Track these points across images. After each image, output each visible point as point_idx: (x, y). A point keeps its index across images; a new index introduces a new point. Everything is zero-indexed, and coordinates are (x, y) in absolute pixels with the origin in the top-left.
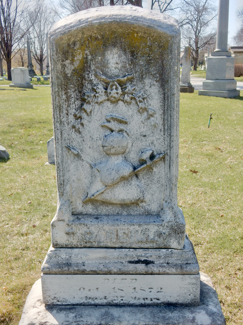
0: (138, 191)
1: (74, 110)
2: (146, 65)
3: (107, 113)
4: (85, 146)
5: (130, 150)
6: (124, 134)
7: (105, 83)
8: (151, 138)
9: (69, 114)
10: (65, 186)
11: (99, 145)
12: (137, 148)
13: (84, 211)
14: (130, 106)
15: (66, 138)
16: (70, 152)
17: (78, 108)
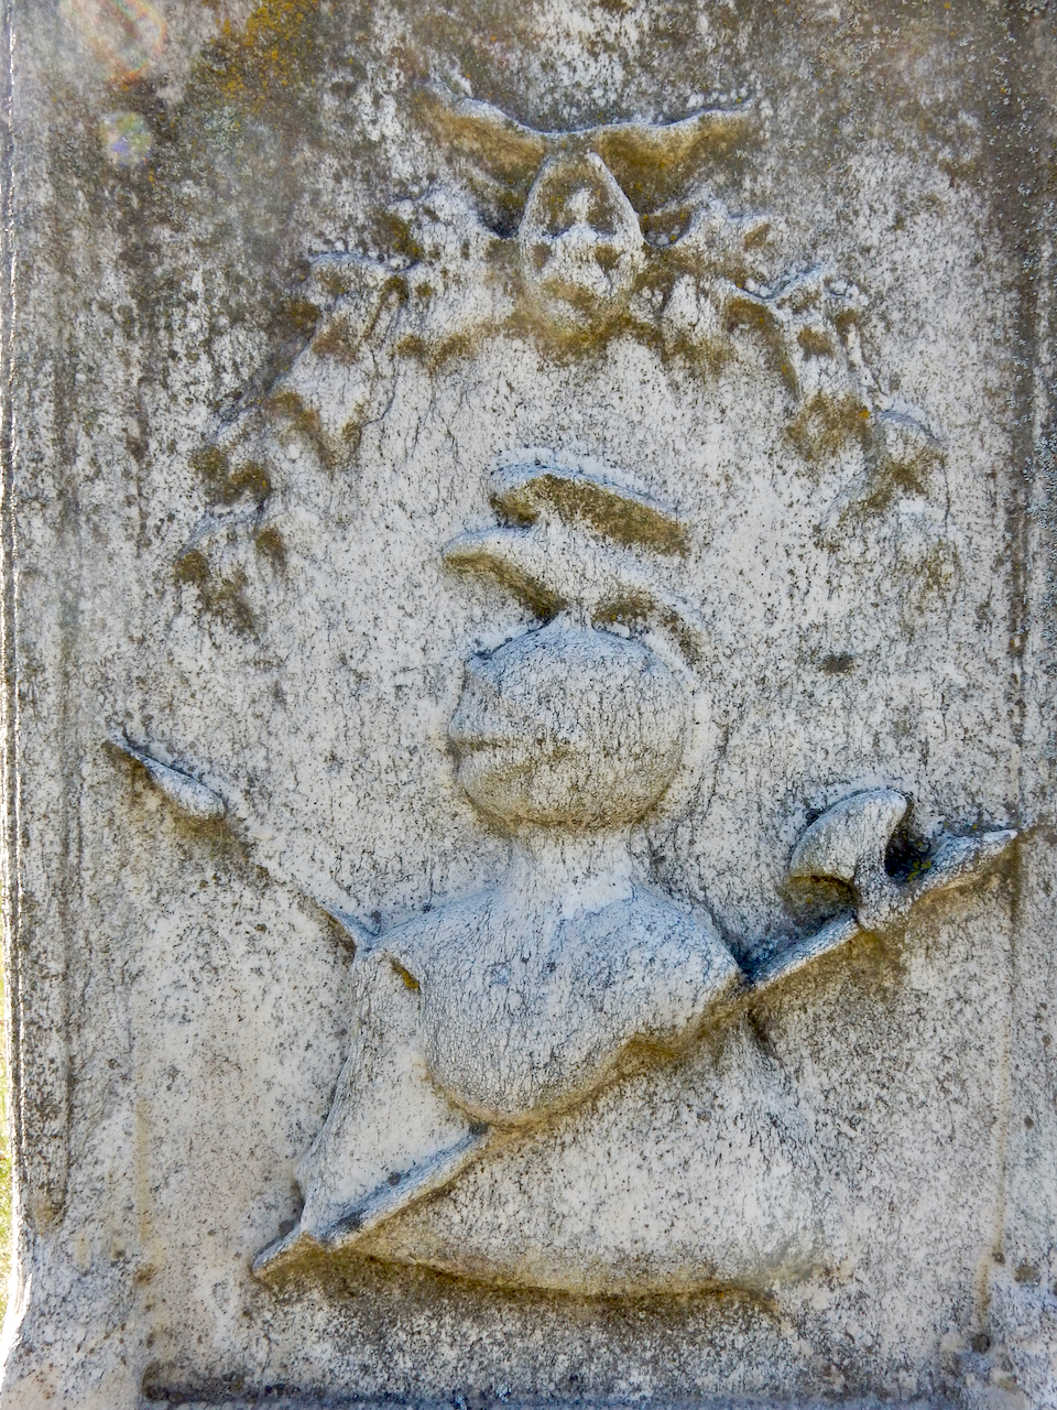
0: (776, 1171)
1: (203, 410)
2: (867, 25)
3: (501, 445)
4: (295, 746)
5: (705, 791)
6: (650, 639)
7: (495, 177)
8: (894, 680)
9: (153, 445)
10: (81, 1127)
11: (420, 738)
12: (766, 776)
13: (261, 1356)
14: (711, 386)
15: (116, 672)
16: (152, 802)
17: (237, 396)
